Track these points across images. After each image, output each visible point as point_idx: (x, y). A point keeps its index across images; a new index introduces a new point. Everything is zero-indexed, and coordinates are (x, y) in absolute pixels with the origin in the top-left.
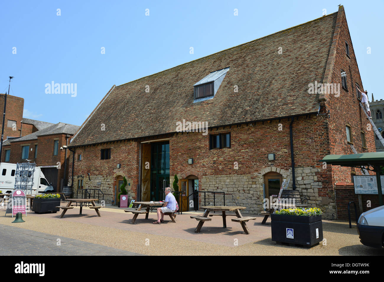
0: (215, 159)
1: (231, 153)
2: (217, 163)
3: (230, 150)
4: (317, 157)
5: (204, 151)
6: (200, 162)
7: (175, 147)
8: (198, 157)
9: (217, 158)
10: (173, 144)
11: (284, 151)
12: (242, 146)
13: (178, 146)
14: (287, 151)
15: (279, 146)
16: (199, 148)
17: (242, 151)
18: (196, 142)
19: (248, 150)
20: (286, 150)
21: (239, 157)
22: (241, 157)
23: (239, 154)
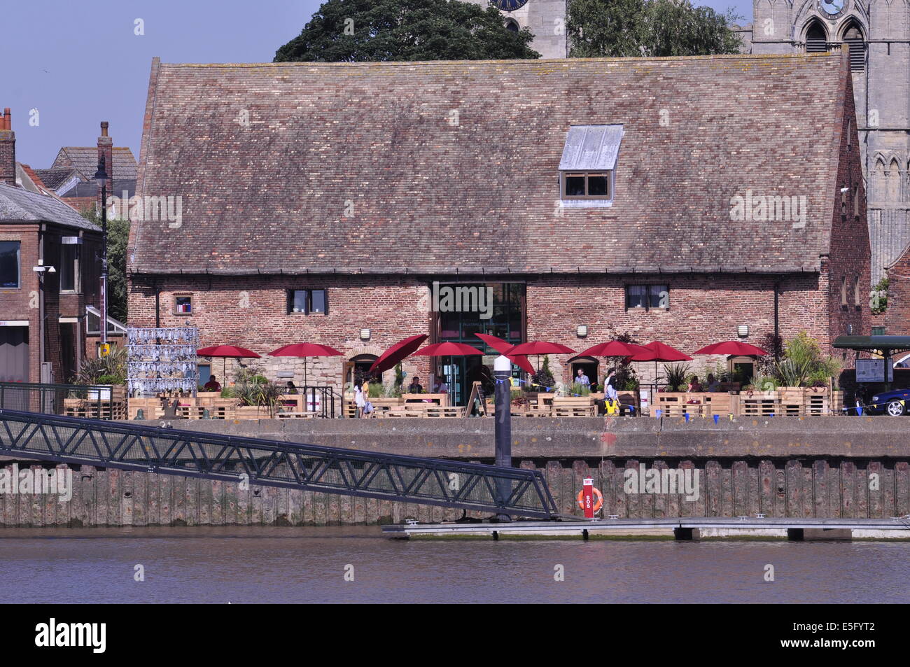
0: (637, 328)
1: (669, 320)
2: (640, 336)
3: (669, 314)
4: (811, 333)
5: (614, 313)
6: (603, 332)
7: (543, 302)
8: (598, 322)
9: (641, 326)
10: (536, 296)
11: (763, 322)
12: (693, 309)
13: (550, 300)
14: (768, 322)
15: (756, 315)
16: (603, 307)
17: (691, 318)
18: (595, 296)
19: (702, 317)
20: (766, 321)
21: (686, 328)
22: (690, 327)
23: (686, 322)
